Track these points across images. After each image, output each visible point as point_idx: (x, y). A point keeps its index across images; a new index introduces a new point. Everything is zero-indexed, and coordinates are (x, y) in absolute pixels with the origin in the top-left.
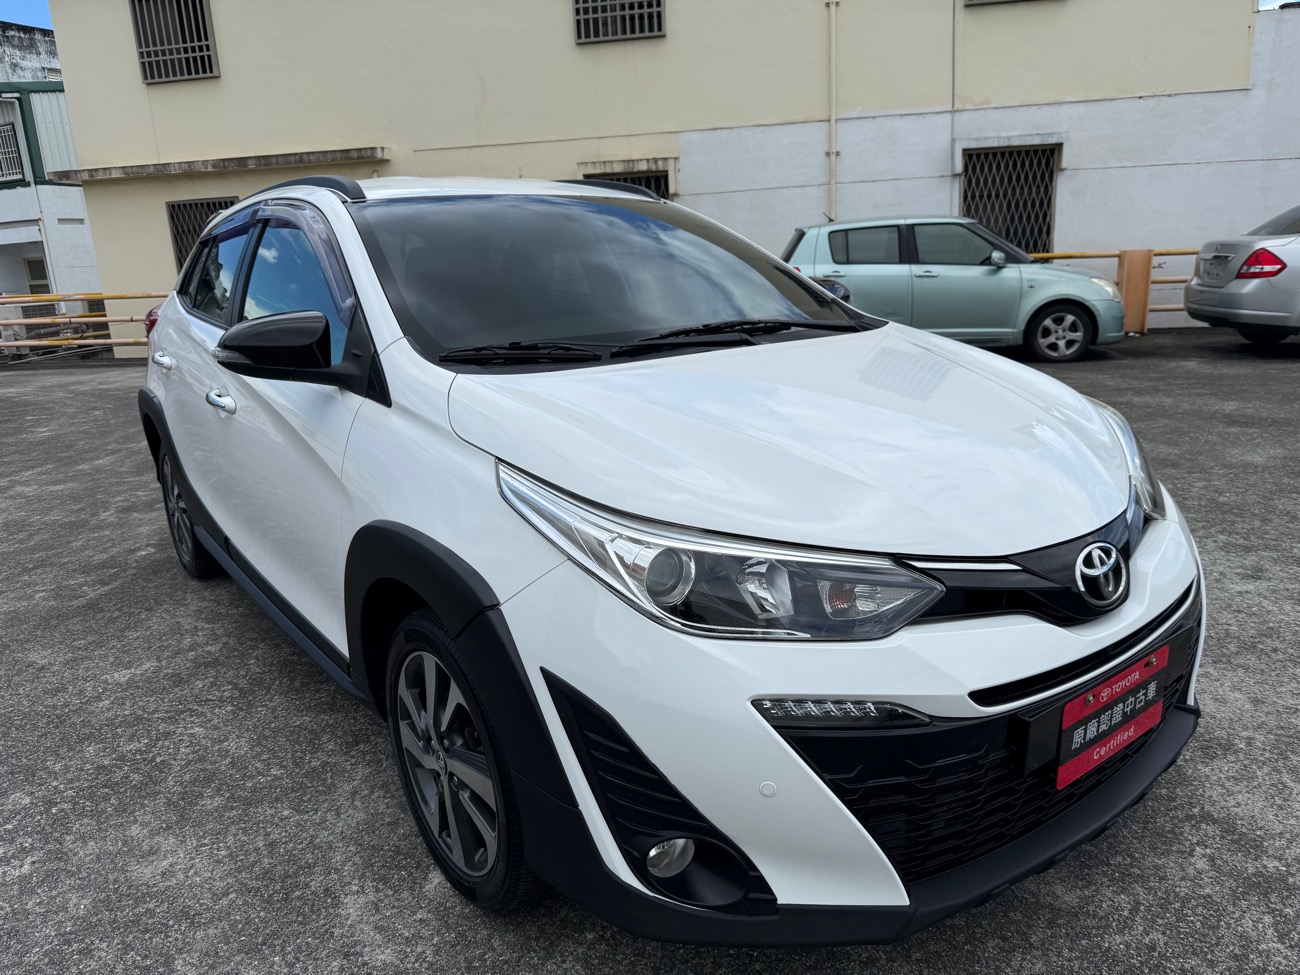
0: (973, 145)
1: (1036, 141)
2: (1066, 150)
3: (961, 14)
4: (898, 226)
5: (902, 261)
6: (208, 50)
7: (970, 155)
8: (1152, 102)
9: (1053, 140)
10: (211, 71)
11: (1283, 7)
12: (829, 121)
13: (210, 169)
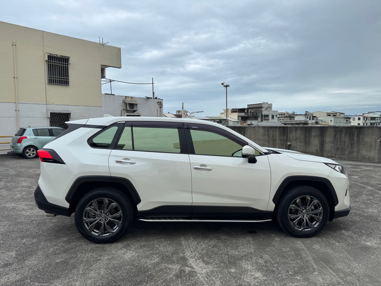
0: (52, 112)
1: (65, 112)
2: (71, 114)
3: (47, 85)
4: (48, 129)
5: (50, 136)
7: (52, 114)
8: (86, 107)
9: (69, 112)
11: (105, 94)
12: (16, 103)
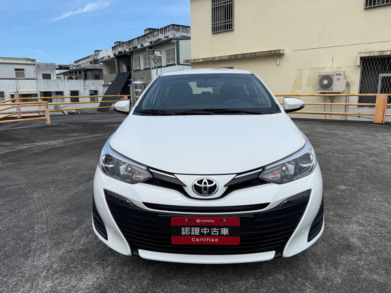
6: (232, 22)
10: (232, 28)
13: (227, 58)
